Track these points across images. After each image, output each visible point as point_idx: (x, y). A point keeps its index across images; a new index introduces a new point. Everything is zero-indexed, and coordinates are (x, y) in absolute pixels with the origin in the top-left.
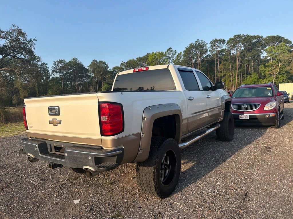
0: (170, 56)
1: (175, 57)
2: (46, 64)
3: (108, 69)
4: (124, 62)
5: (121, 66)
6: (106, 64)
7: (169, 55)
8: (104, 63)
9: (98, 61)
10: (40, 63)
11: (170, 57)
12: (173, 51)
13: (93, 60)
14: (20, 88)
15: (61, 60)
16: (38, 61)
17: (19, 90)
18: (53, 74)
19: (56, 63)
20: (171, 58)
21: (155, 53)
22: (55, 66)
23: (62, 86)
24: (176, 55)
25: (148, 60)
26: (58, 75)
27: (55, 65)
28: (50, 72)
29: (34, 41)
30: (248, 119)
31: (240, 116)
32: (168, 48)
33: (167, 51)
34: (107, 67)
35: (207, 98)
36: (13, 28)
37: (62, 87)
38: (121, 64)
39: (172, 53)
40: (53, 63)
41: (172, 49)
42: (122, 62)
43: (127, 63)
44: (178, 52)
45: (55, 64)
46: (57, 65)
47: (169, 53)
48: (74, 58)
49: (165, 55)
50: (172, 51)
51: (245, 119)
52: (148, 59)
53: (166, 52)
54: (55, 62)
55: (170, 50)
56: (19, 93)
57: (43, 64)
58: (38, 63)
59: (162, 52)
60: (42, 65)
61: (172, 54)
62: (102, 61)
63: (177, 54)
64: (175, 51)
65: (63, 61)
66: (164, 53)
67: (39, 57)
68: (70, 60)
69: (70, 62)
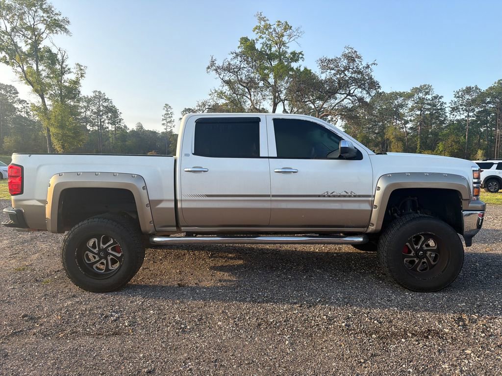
2: (440, 98)
10: (429, 97)
14: (393, 140)
15: (470, 87)
16: (427, 93)
17: (391, 142)
18: (453, 115)
19: (460, 94)
22: (456, 100)
23: (466, 135)
26: (461, 116)
27: (458, 97)
28: (448, 110)
35: (276, 172)
36: (347, 52)
37: (465, 137)
40: (454, 93)
45: (457, 95)
46: (462, 97)
48: (499, 81)
54: (458, 93)
56: (390, 147)
57: (435, 97)
58: (427, 96)
60: (432, 100)
65: (473, 88)
67: (428, 86)
68: (491, 85)
69: (491, 88)
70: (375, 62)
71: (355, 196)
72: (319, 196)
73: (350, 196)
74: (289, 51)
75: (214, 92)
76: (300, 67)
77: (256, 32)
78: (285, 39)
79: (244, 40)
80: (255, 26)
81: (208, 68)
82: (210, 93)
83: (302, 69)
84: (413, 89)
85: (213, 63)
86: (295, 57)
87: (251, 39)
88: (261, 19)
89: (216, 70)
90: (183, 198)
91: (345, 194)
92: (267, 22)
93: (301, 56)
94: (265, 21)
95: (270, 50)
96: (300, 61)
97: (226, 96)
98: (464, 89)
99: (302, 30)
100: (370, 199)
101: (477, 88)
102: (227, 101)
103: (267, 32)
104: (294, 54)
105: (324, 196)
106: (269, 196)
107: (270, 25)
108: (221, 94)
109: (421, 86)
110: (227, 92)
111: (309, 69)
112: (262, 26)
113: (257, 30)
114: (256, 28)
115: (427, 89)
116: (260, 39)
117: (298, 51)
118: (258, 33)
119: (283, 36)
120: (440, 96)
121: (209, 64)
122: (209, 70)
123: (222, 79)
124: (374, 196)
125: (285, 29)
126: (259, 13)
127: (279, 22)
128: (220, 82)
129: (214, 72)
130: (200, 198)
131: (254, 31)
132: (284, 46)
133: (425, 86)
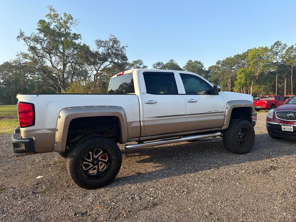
0: (278, 50)
1: (284, 52)
2: (146, 67)
3: (203, 69)
4: (220, 61)
5: (217, 65)
6: (201, 64)
7: (276, 50)
8: (199, 63)
9: (193, 61)
11: (277, 53)
12: (282, 45)
13: (189, 60)
15: (159, 63)
16: (140, 64)
19: (155, 66)
20: (279, 53)
21: (257, 49)
24: (286, 50)
25: (248, 57)
27: (154, 67)
29: (126, 48)
30: (293, 131)
31: (282, 126)
32: (276, 42)
33: (274, 45)
34: (202, 66)
35: (188, 102)
36: (111, 38)
38: (216, 63)
39: (280, 47)
40: (153, 65)
41: (280, 42)
42: (218, 61)
43: (223, 62)
44: (289, 46)
46: (156, 67)
47: (276, 47)
49: (271, 50)
50: (280, 45)
51: (288, 131)
52: (247, 55)
53: (272, 47)
55: (277, 44)
57: (144, 66)
58: (140, 66)
59: (266, 47)
61: (280, 49)
62: (197, 61)
63: (287, 48)
64: (285, 44)
66: (270, 48)
67: (141, 60)
68: (167, 62)
69: (167, 63)
70: (127, 45)
71: (219, 113)
72: (206, 113)
73: (217, 113)
74: (72, 32)
75: (20, 54)
76: (80, 43)
77: (48, 18)
78: (68, 25)
79: (42, 22)
80: (47, 14)
81: (18, 37)
82: (17, 54)
83: (82, 44)
84: (134, 61)
85: (22, 34)
86: (76, 36)
87: (47, 22)
88: (52, 10)
89: (24, 39)
90: (145, 119)
91: (215, 112)
92: (56, 12)
93: (79, 36)
94: (54, 11)
95: (60, 30)
96: (79, 39)
97: (30, 57)
98: (157, 63)
99: (78, 21)
100: (224, 113)
101: (162, 63)
102: (32, 61)
103: (56, 19)
104: (75, 34)
105: (208, 113)
106: (185, 115)
107: (58, 15)
108: (25, 56)
109: (137, 60)
110: (30, 55)
111: (87, 45)
112: (52, 15)
113: (49, 17)
114: (48, 15)
115: (140, 62)
116: (53, 23)
117: (77, 33)
118: (49, 18)
119: (67, 23)
120: (146, 66)
121: (19, 35)
122: (19, 39)
123: (29, 46)
124: (225, 112)
125: (69, 19)
126: (50, 6)
127: (65, 14)
128: (27, 47)
129: (23, 40)
130: (154, 119)
131: (46, 17)
132: (68, 29)
133: (139, 60)
